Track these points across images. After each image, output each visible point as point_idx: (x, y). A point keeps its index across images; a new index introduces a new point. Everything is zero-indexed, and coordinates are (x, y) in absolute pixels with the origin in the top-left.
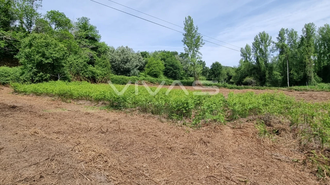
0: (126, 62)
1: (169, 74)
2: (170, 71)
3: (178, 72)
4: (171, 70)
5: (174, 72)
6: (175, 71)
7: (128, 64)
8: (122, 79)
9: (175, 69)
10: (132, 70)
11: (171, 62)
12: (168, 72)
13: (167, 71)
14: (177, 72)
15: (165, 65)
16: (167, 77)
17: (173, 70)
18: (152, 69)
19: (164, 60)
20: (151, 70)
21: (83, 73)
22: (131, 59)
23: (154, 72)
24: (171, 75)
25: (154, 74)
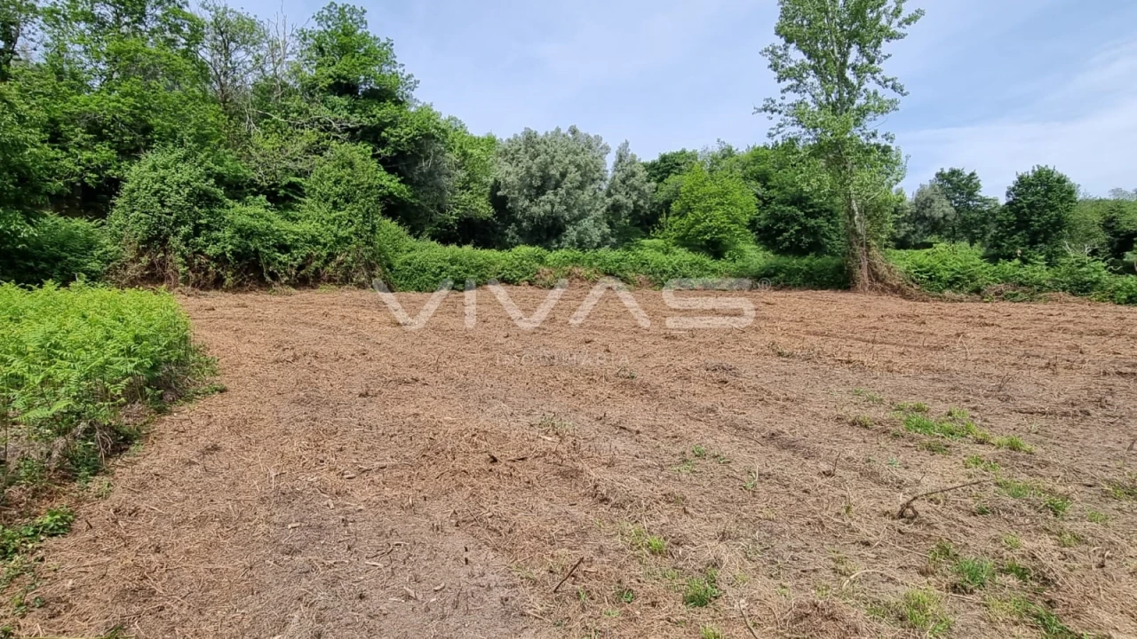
0: (541, 191)
1: (785, 239)
2: (787, 223)
3: (826, 226)
4: (794, 219)
5: (805, 229)
6: (812, 222)
7: (550, 195)
8: (453, 261)
9: (807, 215)
10: (569, 222)
11: (792, 186)
12: (780, 232)
13: (774, 225)
14: (820, 227)
15: (765, 202)
16: (775, 253)
17: (803, 220)
18: (698, 221)
19: (763, 178)
20: (692, 226)
21: (186, 238)
22: (563, 175)
23: (706, 234)
24: (791, 242)
25: (707, 241)
